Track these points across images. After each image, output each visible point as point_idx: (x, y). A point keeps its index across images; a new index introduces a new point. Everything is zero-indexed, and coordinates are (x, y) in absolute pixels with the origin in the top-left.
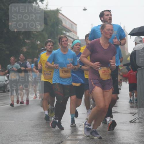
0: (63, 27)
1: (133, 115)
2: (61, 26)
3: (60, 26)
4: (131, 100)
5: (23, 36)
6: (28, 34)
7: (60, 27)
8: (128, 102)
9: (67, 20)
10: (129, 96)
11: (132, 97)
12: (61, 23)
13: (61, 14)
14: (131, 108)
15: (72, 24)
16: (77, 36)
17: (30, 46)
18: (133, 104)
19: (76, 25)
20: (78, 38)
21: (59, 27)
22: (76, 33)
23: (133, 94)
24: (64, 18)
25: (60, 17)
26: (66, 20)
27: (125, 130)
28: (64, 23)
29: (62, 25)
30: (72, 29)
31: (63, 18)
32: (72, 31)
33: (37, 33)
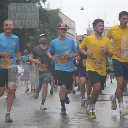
5: (27, 33)
9: (66, 18)
12: (61, 21)
13: (61, 13)
16: (75, 33)
17: (34, 42)
19: (74, 23)
20: (76, 34)
22: (75, 30)
25: (60, 16)
26: (65, 19)
28: (64, 21)
31: (63, 17)
32: (71, 28)
33: (40, 31)
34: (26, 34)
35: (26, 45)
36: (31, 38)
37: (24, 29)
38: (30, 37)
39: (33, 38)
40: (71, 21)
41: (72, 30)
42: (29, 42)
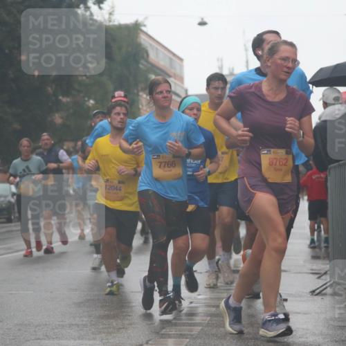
0: (149, 65)
1: (319, 278)
2: (145, 63)
3: (142, 61)
4: (312, 241)
5: (54, 86)
6: (65, 82)
8: (307, 246)
9: (159, 48)
10: (308, 231)
11: (316, 233)
12: (145, 55)
13: (146, 34)
14: (313, 261)
15: (171, 59)
16: (183, 88)
17: (71, 111)
18: (317, 250)
19: (181, 60)
20: (186, 91)
21: (141, 66)
22: (181, 79)
23: (319, 227)
24: (153, 44)
25: (143, 42)
26: (157, 49)
27: (299, 313)
28: (152, 56)
29: (147, 61)
30: (173, 71)
31: (151, 45)
32: (171, 74)
33: (87, 81)
34: (49, 89)
35: (49, 119)
36: (64, 100)
37: (44, 79)
38: (61, 98)
39: (68, 100)
40: (171, 56)
41: (175, 79)
42: (57, 111)
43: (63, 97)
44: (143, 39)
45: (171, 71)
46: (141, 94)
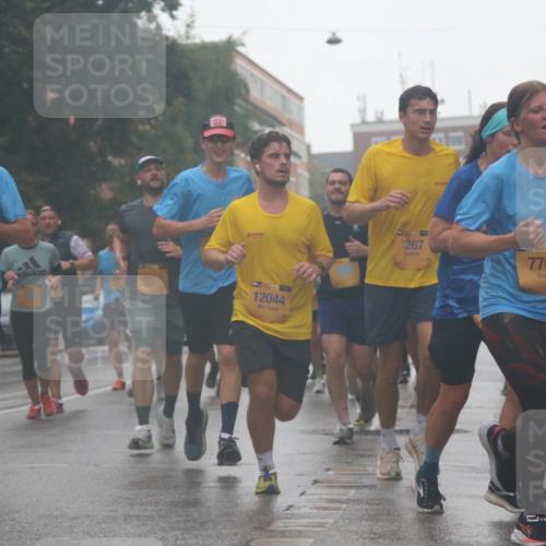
0: (250, 107)
2: (244, 104)
3: (239, 101)
5: (99, 140)
7: (239, 106)
9: (266, 79)
12: (243, 92)
13: (245, 57)
15: (284, 97)
16: (303, 142)
19: (301, 98)
20: (308, 147)
21: (237, 108)
22: (300, 129)
24: (256, 72)
25: (239, 70)
26: (262, 82)
28: (254, 93)
29: (247, 101)
30: (286, 116)
31: (252, 75)
32: (285, 122)
33: (153, 132)
34: (92, 144)
35: (93, 192)
36: (116, 162)
37: (84, 123)
38: (110, 158)
39: (122, 161)
40: (285, 93)
41: (291, 128)
42: (105, 180)
43: (115, 156)
44: (240, 66)
45: (284, 116)
46: (237, 152)
